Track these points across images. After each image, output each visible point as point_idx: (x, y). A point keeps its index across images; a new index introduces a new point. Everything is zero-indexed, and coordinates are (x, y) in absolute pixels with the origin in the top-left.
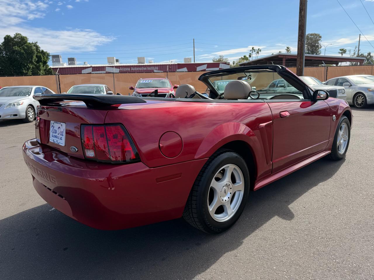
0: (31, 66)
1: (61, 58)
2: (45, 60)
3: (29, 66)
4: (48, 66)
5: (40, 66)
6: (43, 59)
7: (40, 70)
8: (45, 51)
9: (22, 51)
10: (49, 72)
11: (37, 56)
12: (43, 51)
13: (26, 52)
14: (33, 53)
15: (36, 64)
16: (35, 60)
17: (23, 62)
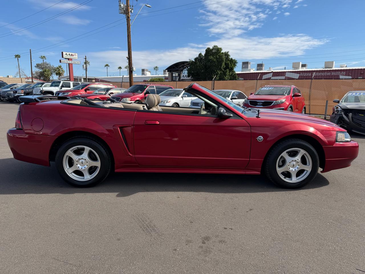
0: (219, 72)
1: (250, 64)
2: (231, 67)
3: (218, 72)
4: (234, 72)
5: (226, 72)
6: (230, 66)
7: (226, 76)
8: (233, 59)
9: (215, 60)
10: (234, 77)
11: (226, 64)
12: (232, 59)
13: (217, 61)
14: (222, 61)
15: (223, 70)
16: (223, 67)
17: (214, 69)
